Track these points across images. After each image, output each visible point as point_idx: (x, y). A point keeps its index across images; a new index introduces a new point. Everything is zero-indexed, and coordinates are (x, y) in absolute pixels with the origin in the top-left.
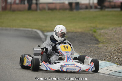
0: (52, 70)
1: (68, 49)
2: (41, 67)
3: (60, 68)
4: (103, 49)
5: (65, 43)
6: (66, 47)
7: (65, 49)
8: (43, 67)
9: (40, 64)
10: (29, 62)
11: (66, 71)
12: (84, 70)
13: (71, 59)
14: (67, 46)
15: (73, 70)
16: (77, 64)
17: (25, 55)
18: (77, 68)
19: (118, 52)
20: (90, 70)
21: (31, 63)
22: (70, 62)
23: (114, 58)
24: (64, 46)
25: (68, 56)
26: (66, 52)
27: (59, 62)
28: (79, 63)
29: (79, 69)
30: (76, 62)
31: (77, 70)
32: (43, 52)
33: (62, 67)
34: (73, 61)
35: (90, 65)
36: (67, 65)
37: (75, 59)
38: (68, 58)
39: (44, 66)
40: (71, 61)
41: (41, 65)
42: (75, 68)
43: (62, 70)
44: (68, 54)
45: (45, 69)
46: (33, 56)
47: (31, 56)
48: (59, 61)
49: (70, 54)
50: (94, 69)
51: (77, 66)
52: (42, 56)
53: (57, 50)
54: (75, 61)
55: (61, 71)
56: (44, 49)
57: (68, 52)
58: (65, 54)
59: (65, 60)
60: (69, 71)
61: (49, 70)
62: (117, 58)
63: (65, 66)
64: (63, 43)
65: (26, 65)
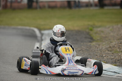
0: (52, 74)
1: (69, 51)
2: (41, 71)
3: (62, 71)
4: (94, 47)
5: (66, 45)
6: (67, 48)
7: (66, 51)
8: (43, 71)
9: (40, 67)
10: (28, 65)
11: (67, 74)
12: (87, 73)
13: (72, 62)
15: (75, 74)
16: (79, 67)
17: (23, 58)
18: (79, 71)
19: (108, 50)
20: (93, 73)
21: (29, 67)
22: (72, 65)
23: (102, 56)
24: (65, 48)
25: (69, 59)
26: (67, 54)
27: (60, 65)
28: (81, 66)
29: (82, 72)
31: (80, 73)
32: (42, 54)
33: (63, 70)
34: (75, 64)
35: (93, 68)
36: (69, 68)
37: (77, 62)
38: (70, 61)
39: (43, 69)
41: (40, 69)
42: (77, 71)
43: (63, 74)
44: (69, 56)
45: (45, 73)
46: (31, 58)
47: (29, 59)
49: (71, 56)
50: (97, 72)
51: (79, 70)
52: (41, 59)
54: (77, 64)
56: (44, 51)
57: (69, 54)
58: (66, 56)
59: (67, 63)
60: (71, 74)
61: (49, 73)
62: (105, 56)
63: (67, 69)
64: (64, 44)
65: (24, 68)
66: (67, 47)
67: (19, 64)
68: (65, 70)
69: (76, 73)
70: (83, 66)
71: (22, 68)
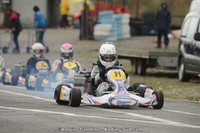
0: (97, 104)
1: (120, 76)
3: (109, 100)
5: (118, 68)
6: (117, 73)
7: (116, 76)
9: (82, 97)
10: (67, 94)
11: (116, 105)
12: (142, 103)
13: (123, 90)
14: (119, 72)
16: (132, 95)
17: (62, 85)
18: (133, 101)
20: (150, 104)
21: (69, 97)
22: (123, 93)
24: (116, 72)
25: (119, 86)
26: (118, 80)
27: (108, 94)
28: (134, 94)
29: (136, 102)
30: (130, 93)
31: (133, 103)
32: (87, 82)
33: (111, 99)
34: (127, 92)
35: (151, 98)
36: (119, 97)
38: (120, 88)
40: (125, 92)
42: (129, 100)
44: (119, 82)
45: (88, 103)
46: (72, 86)
47: (69, 87)
48: (107, 92)
49: (123, 82)
50: (156, 103)
51: (132, 99)
52: (86, 87)
53: (106, 77)
55: (110, 104)
57: (120, 80)
58: (116, 83)
59: (116, 91)
60: (120, 105)
61: (93, 103)
63: (116, 97)
64: (115, 68)
65: (63, 99)
66: (117, 71)
67: (57, 93)
68: (114, 98)
69: (128, 102)
70: (137, 95)
71: (61, 99)
